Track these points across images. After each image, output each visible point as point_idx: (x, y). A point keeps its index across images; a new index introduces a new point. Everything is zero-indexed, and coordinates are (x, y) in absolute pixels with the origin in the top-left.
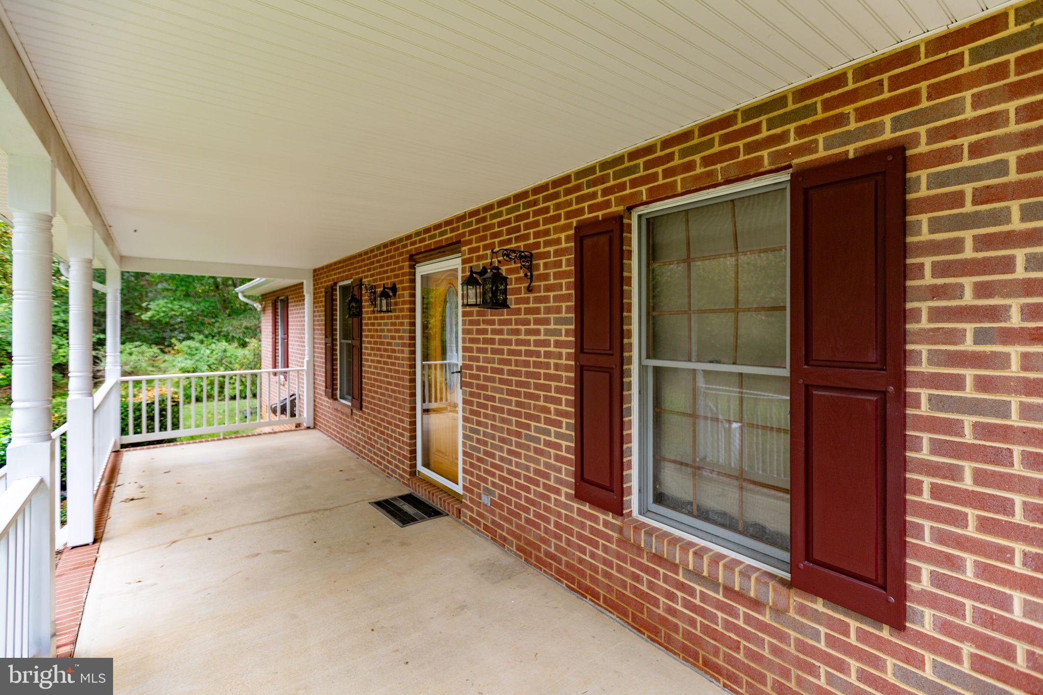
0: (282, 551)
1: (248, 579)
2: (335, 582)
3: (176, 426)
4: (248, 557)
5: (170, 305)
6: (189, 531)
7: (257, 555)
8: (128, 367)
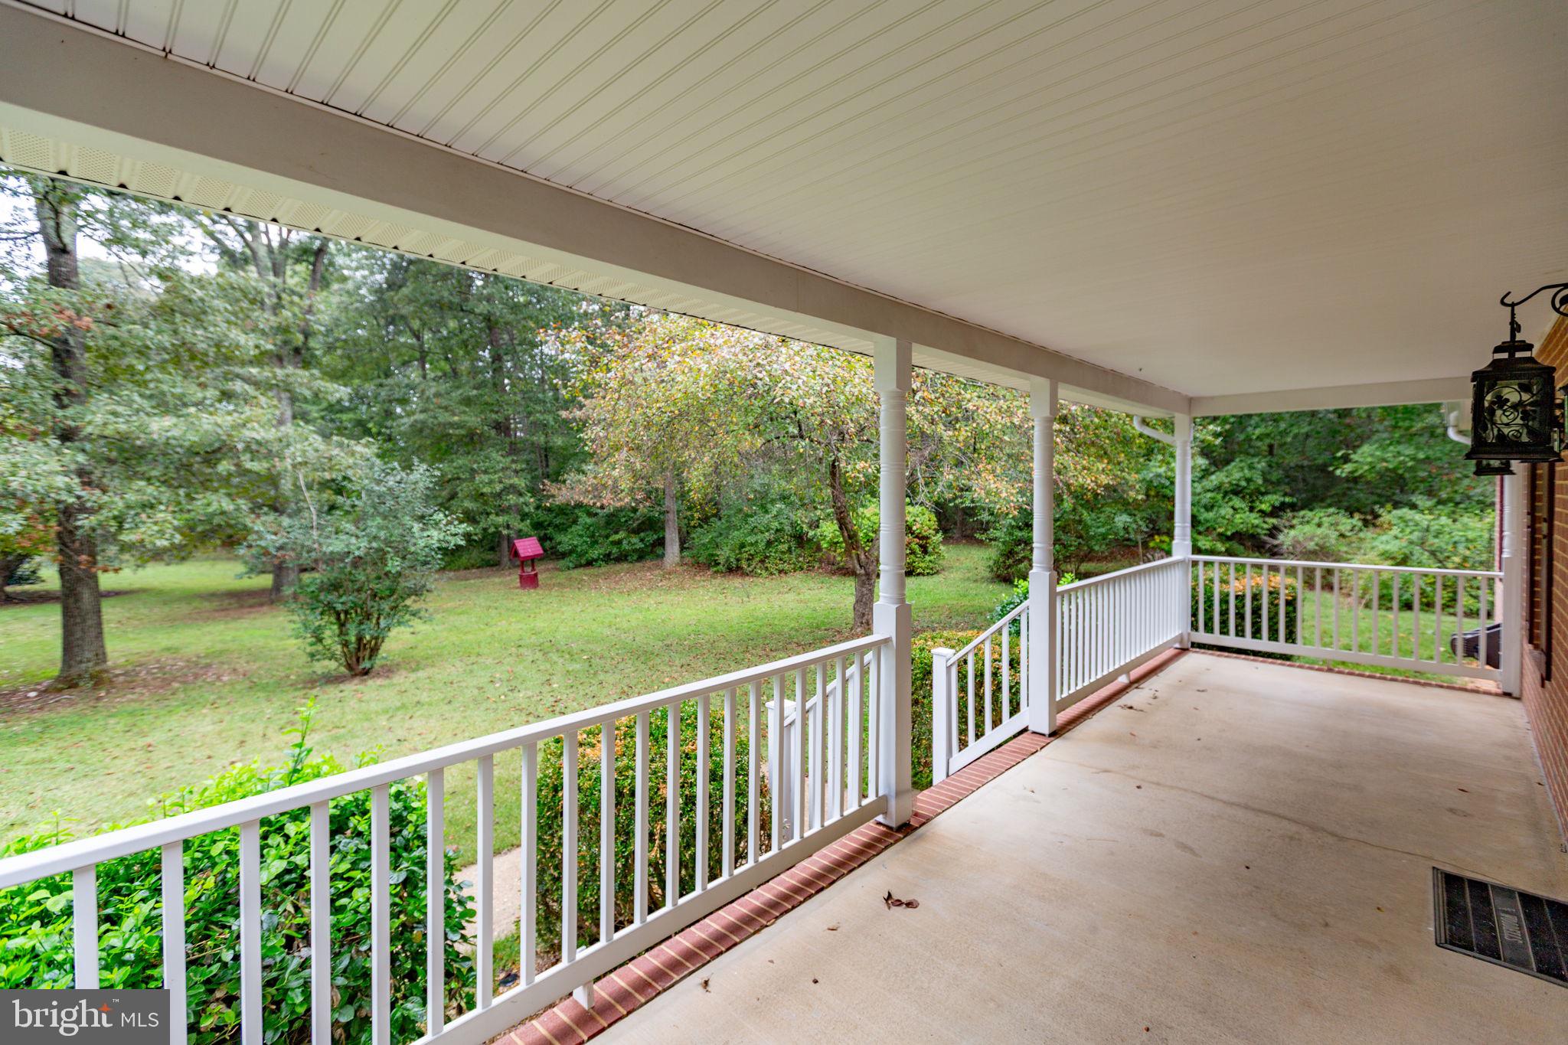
0: (1191, 850)
1: (1112, 854)
2: (1196, 933)
3: (1291, 637)
4: (1145, 831)
5: (1378, 453)
6: (1134, 767)
7: (1161, 835)
8: (1312, 544)
